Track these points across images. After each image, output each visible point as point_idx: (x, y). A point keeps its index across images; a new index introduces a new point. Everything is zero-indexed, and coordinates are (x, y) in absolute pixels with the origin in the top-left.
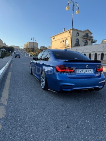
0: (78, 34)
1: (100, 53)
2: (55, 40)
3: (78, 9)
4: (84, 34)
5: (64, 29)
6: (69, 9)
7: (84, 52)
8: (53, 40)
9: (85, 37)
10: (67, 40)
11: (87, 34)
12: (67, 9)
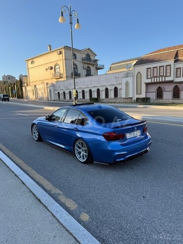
0: (75, 56)
1: (113, 88)
2: (34, 65)
3: (78, 21)
4: (84, 56)
5: (50, 46)
6: (64, 21)
7: (89, 86)
8: (30, 65)
9: (86, 62)
10: (57, 67)
11: (88, 55)
12: (60, 20)
